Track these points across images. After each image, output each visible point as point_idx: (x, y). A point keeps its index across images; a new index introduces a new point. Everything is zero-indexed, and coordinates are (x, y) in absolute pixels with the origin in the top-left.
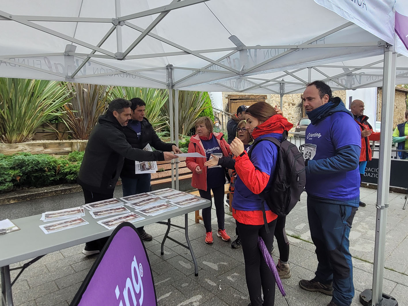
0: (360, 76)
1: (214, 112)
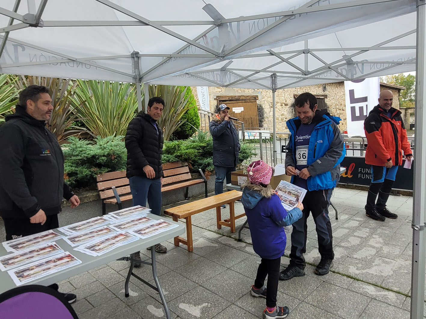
0: (363, 64)
1: (200, 114)
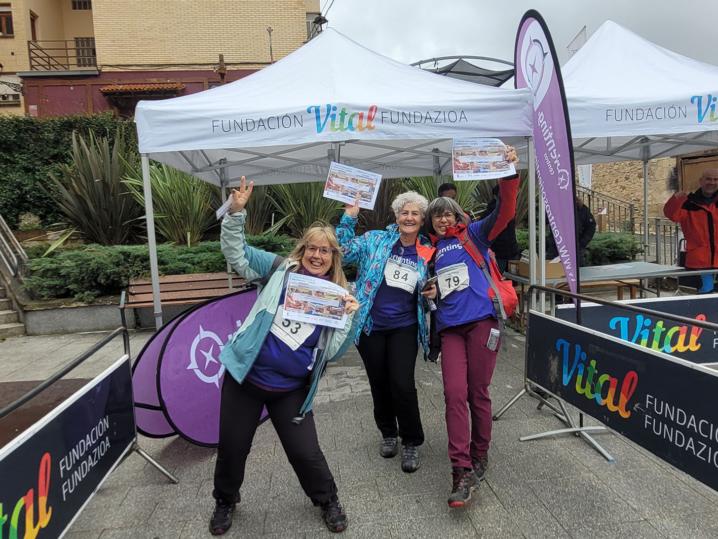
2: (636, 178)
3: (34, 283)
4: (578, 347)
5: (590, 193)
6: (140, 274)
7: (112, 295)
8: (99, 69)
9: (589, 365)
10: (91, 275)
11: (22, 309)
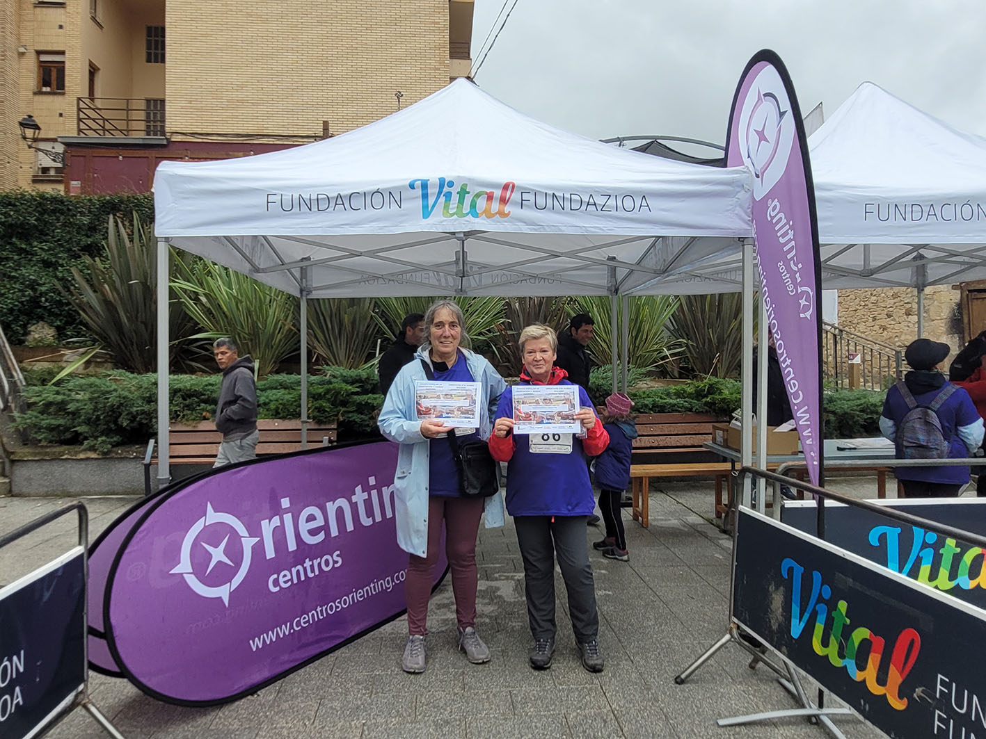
2: (901, 315)
3: (28, 421)
4: (817, 576)
5: (837, 332)
6: (179, 415)
7: (138, 444)
8: (168, 137)
9: (835, 608)
10: (110, 413)
11: (8, 457)
